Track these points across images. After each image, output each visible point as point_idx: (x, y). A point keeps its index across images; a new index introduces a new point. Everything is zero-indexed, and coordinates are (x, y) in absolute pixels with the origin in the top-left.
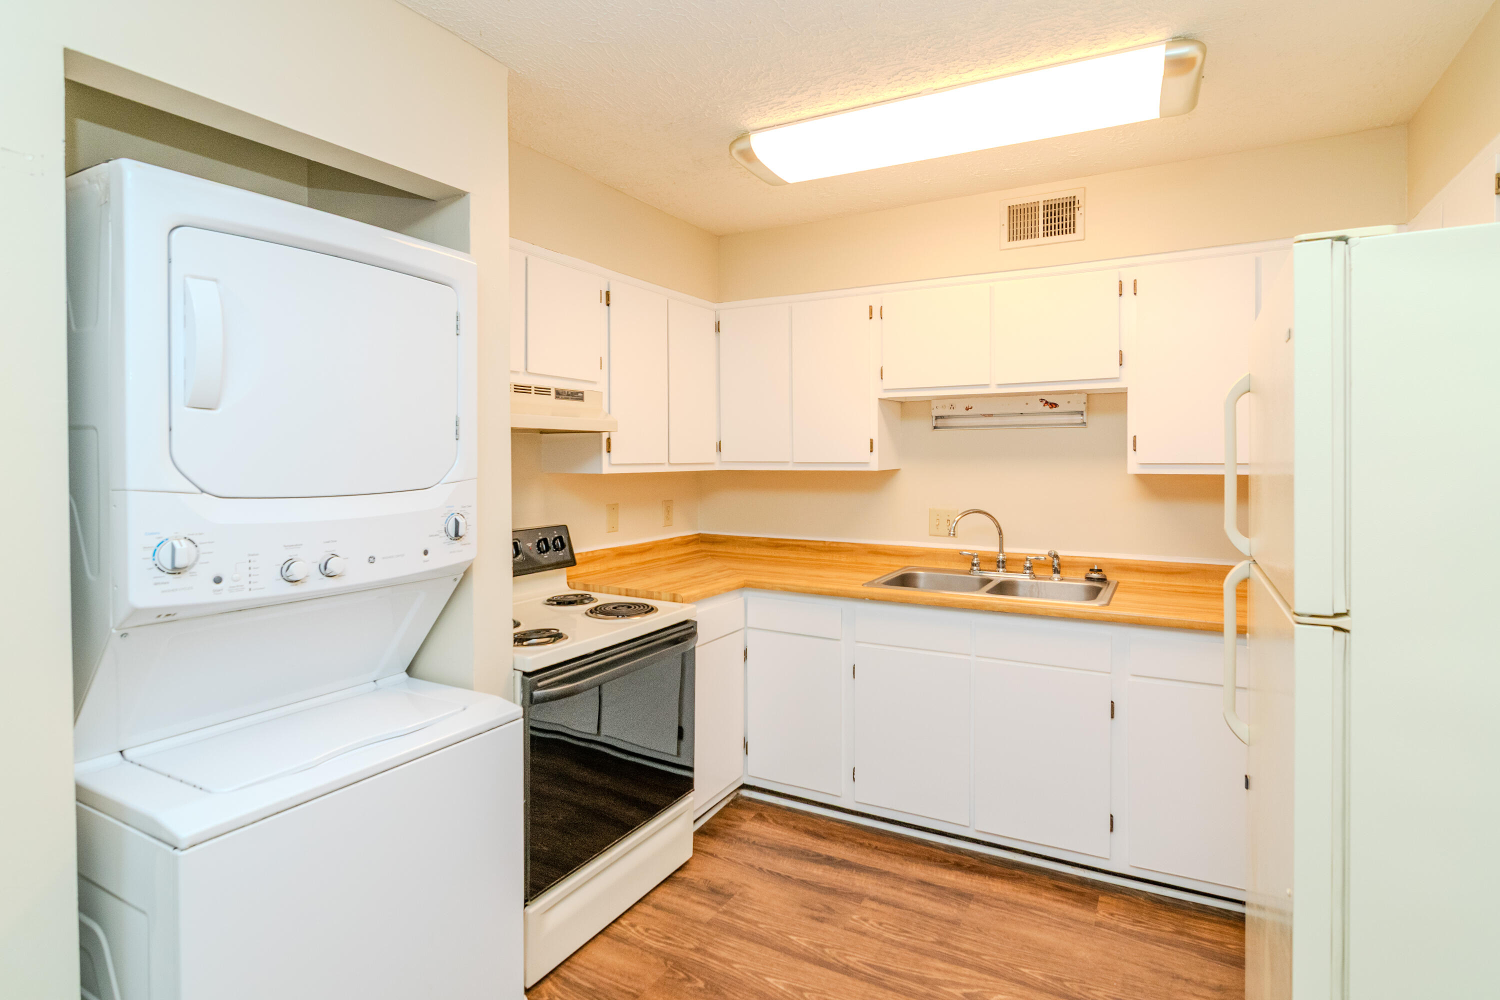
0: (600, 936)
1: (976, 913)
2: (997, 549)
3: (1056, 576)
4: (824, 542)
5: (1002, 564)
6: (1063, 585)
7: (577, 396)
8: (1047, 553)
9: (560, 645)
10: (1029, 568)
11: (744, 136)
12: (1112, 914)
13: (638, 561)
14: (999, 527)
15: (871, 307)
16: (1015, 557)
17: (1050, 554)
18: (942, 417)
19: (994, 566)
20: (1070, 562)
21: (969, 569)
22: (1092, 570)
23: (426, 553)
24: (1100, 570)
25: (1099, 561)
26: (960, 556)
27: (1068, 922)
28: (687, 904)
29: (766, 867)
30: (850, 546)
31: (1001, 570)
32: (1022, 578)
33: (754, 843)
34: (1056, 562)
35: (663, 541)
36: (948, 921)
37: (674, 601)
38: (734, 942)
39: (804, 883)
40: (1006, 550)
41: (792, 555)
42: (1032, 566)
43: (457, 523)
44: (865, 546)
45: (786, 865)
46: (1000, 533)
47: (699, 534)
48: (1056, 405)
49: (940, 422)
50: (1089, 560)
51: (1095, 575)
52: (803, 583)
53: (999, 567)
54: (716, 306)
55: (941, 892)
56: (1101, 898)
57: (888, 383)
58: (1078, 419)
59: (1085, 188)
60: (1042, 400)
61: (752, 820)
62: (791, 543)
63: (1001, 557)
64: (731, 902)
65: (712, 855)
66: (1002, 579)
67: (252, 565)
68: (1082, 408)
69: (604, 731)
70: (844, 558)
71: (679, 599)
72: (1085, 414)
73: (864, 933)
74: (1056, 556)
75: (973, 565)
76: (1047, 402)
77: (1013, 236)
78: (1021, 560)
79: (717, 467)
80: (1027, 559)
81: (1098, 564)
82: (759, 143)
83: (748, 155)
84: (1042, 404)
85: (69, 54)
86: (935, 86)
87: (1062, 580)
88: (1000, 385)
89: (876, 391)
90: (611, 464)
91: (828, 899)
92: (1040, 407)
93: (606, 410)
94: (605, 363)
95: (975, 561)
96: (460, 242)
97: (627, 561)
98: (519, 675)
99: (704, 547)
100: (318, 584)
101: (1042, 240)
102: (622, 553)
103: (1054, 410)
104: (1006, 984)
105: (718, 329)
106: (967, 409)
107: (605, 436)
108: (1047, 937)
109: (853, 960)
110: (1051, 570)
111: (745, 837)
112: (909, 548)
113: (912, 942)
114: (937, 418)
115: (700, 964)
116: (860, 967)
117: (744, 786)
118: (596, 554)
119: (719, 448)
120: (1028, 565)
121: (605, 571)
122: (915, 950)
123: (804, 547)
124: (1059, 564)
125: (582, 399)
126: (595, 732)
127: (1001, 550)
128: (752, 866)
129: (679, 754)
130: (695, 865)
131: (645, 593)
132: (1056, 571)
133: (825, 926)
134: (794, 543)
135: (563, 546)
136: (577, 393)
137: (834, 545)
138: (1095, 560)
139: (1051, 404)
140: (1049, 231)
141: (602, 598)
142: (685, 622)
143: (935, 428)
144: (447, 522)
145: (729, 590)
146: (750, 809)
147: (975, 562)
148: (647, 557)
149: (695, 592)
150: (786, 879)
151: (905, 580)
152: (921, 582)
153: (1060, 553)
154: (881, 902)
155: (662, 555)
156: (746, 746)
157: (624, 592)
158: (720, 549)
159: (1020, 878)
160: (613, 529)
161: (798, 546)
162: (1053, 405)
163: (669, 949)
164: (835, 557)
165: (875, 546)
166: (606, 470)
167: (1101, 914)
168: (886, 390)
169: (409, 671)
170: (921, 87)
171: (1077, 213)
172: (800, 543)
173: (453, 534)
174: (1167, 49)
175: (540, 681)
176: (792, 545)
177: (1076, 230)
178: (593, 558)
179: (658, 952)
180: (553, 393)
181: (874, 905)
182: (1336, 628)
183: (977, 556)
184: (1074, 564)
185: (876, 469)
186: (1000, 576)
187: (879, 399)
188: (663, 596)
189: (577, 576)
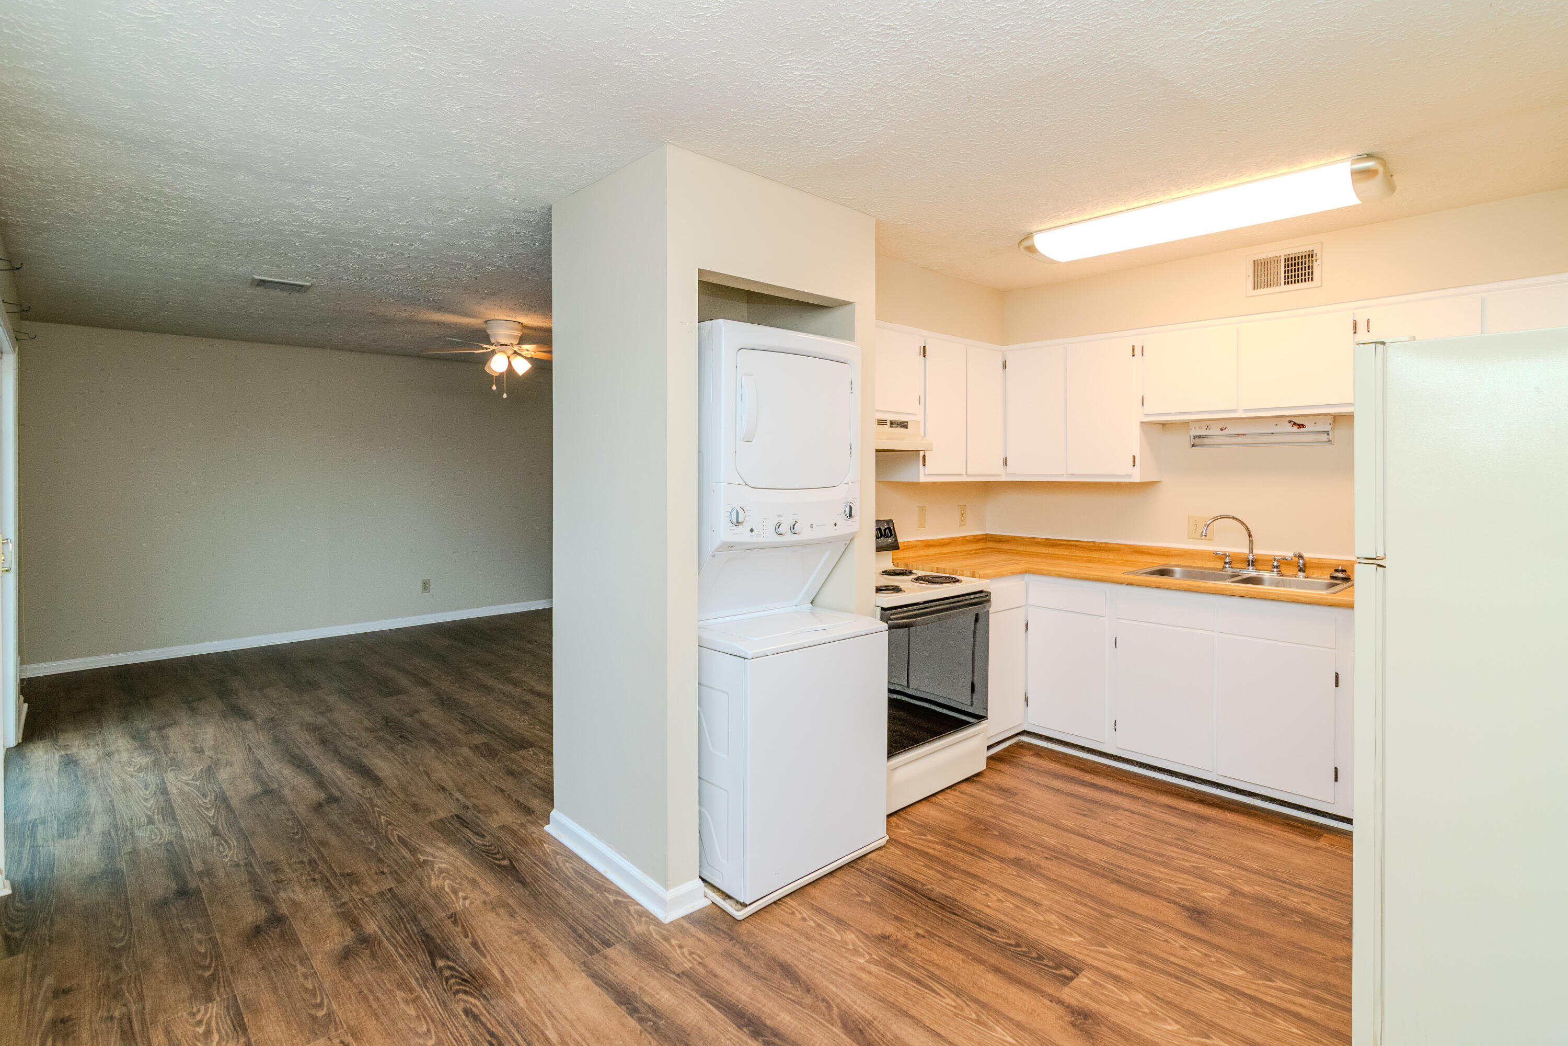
0: (924, 802)
1: (1210, 827)
2: (1247, 551)
3: (1301, 574)
4: (1094, 542)
5: (1252, 563)
6: (1306, 582)
7: (903, 425)
8: (1292, 555)
9: (900, 595)
10: (1277, 567)
11: (1029, 236)
12: (1332, 845)
13: (939, 552)
14: (1248, 529)
15: (1133, 346)
16: (1265, 558)
17: (1295, 555)
18: (1200, 437)
19: (1245, 565)
20: (1317, 563)
21: (1221, 567)
22: (1336, 571)
23: (835, 525)
24: (1343, 571)
25: (1344, 563)
26: (1217, 556)
27: (1290, 843)
28: (984, 794)
29: (1042, 783)
30: (1117, 546)
31: (1251, 568)
32: (1266, 575)
33: (1033, 769)
34: (1301, 561)
35: (959, 538)
36: (1185, 829)
37: (973, 577)
38: (1019, 817)
39: (1071, 795)
40: (1255, 552)
41: (1066, 552)
42: (1279, 565)
43: (851, 508)
44: (1130, 546)
45: (1058, 784)
46: (1250, 535)
47: (987, 534)
48: (1303, 426)
49: (1197, 442)
50: (1335, 562)
51: (1339, 575)
52: (1074, 571)
53: (1249, 565)
54: (1004, 348)
55: (1184, 814)
56: (1325, 835)
57: (1149, 409)
58: (1324, 437)
59: (1322, 243)
60: (1290, 422)
61: (1031, 755)
62: (1065, 543)
63: (1251, 557)
64: (1016, 797)
65: (1000, 771)
66: (1249, 576)
67: (765, 524)
68: (1328, 428)
69: (911, 686)
70: (1111, 556)
71: (977, 575)
72: (1330, 433)
73: (1118, 826)
74: (1301, 557)
75: (1226, 563)
76: (1295, 424)
77: (1256, 286)
78: (1271, 561)
79: (1004, 478)
80: (1275, 559)
81: (1342, 566)
82: (1040, 242)
83: (1031, 249)
84: (1290, 425)
85: (701, 272)
86: (1173, 197)
87: (1307, 577)
88: (1246, 411)
89: (1139, 415)
90: (925, 475)
91: (1090, 806)
92: (1289, 428)
93: (923, 435)
94: (922, 401)
95: (1226, 559)
96: (847, 334)
97: (932, 551)
98: (879, 609)
99: (990, 545)
100: (789, 538)
101: (1283, 288)
102: (928, 545)
103: (1302, 430)
104: (1227, 866)
105: (1005, 366)
106: (1222, 430)
107: (922, 454)
108: (1270, 849)
109: (1107, 838)
110: (1297, 569)
111: (1027, 765)
112: (1170, 549)
113: (1154, 836)
114: (1195, 437)
115: (995, 824)
116: (1113, 842)
117: (1025, 733)
118: (910, 544)
119: (1005, 462)
120: (1275, 564)
121: (916, 557)
122: (1157, 840)
123: (1077, 546)
124: (1304, 565)
125: (906, 427)
126: (905, 684)
127: (1251, 551)
128: (1032, 781)
129: (972, 705)
130: (987, 774)
131: (951, 571)
132: (1301, 570)
133: (1087, 819)
134: (1069, 543)
135: (891, 535)
136: (903, 422)
137: (1103, 545)
138: (1340, 562)
139: (1298, 425)
140: (1290, 280)
141: (920, 573)
142: (981, 592)
143: (1193, 446)
144: (846, 507)
145: (1014, 574)
146: (1031, 750)
147: (1227, 561)
148: (946, 550)
149: (989, 571)
150: (1059, 791)
151: (1163, 572)
152: (1177, 575)
153: (1305, 555)
154: (1133, 812)
155: (958, 549)
156: (1027, 700)
157: (935, 570)
158: (1004, 546)
159: (1255, 815)
160: (922, 526)
161: (1072, 545)
162: (1301, 426)
163: (972, 814)
164: (1104, 555)
165: (1139, 546)
166: (922, 479)
167: (1322, 843)
168: (1147, 415)
169: (811, 603)
170: (1161, 199)
171: (1315, 264)
172: (1073, 543)
173: (848, 515)
174: (1352, 164)
175: (892, 615)
176: (1066, 545)
177: (1314, 278)
178: (911, 546)
179: (965, 815)
180: (889, 423)
181: (1127, 813)
182: (1379, 565)
183: (1229, 556)
184: (1319, 565)
185: (1138, 481)
186: (1250, 572)
187: (1141, 422)
188: (965, 573)
189: (898, 559)
